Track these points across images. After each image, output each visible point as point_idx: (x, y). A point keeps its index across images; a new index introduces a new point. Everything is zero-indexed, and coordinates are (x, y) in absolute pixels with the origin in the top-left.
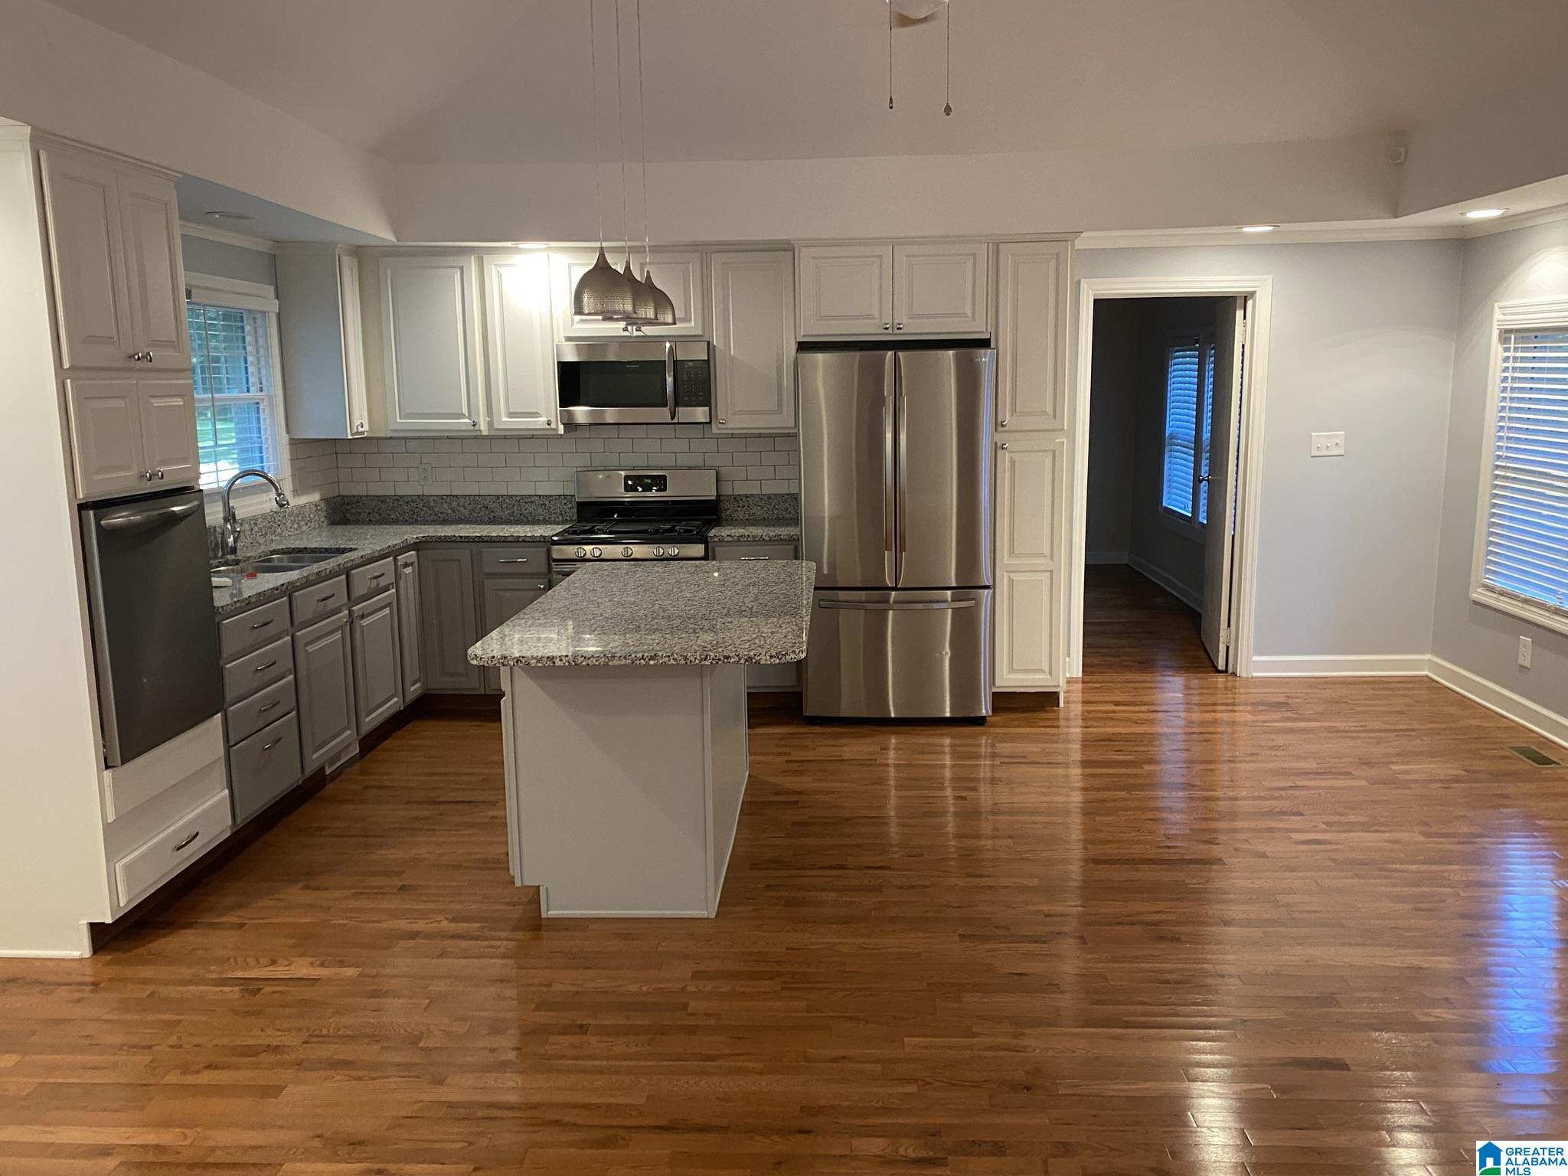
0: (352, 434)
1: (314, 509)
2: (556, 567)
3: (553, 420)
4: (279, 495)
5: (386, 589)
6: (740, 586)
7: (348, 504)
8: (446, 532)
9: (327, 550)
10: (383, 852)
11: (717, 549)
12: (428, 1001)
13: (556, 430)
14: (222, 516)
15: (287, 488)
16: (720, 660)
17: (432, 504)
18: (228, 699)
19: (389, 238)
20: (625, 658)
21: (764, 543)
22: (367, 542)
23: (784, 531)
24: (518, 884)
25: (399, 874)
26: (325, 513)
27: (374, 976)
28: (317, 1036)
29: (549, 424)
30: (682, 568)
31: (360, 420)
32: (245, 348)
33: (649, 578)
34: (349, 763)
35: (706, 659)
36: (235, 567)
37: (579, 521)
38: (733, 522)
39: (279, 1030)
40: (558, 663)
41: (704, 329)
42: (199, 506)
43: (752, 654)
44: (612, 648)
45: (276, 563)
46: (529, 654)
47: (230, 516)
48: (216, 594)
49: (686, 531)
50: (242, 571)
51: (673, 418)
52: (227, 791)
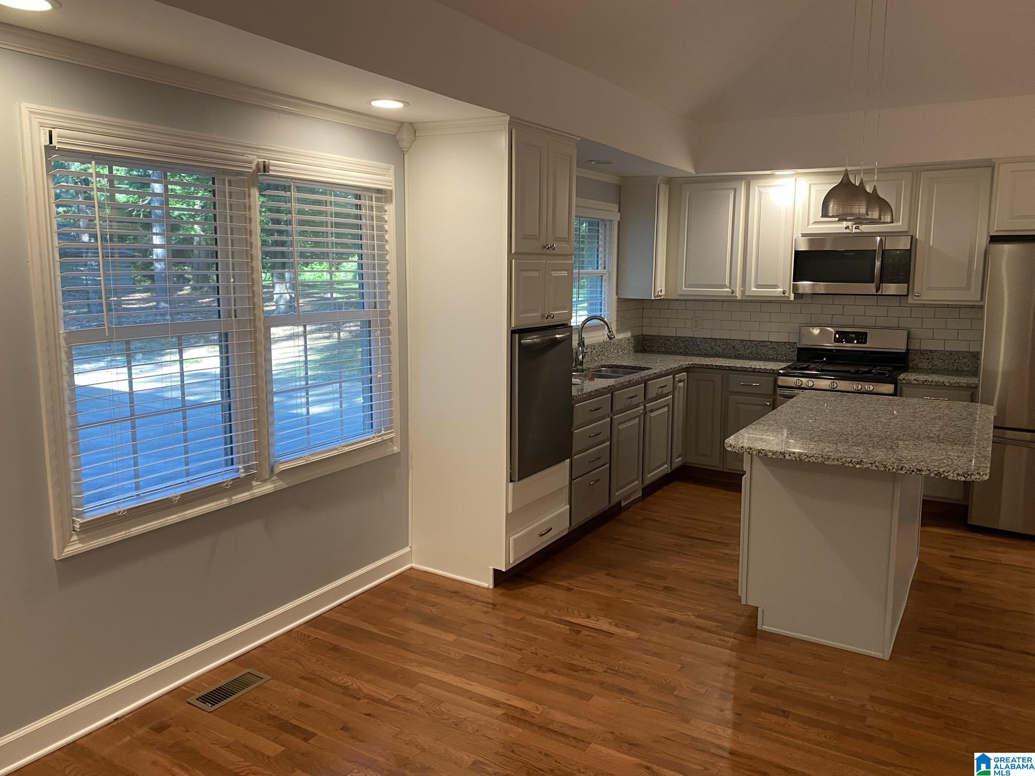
0: (654, 297)
1: (627, 342)
2: (779, 391)
3: (787, 290)
4: (610, 332)
5: (667, 395)
6: (927, 418)
7: (646, 340)
8: (706, 361)
9: (634, 368)
10: (654, 562)
11: (904, 388)
12: (680, 666)
13: (789, 297)
14: (577, 342)
15: (614, 328)
16: (913, 471)
17: (699, 343)
18: (574, 451)
19: (689, 171)
20: (837, 460)
21: (945, 388)
22: (658, 364)
23: (963, 380)
24: (743, 602)
25: (665, 579)
26: (633, 345)
27: (647, 641)
28: (612, 669)
29: (784, 293)
30: (878, 400)
31: (660, 288)
32: (598, 242)
33: (853, 405)
34: (635, 501)
35: (902, 469)
36: (581, 373)
37: (798, 360)
38: (918, 370)
39: (589, 659)
40: (787, 457)
41: (909, 227)
42: (569, 335)
43: (941, 470)
44: (828, 452)
45: (603, 373)
46: (767, 448)
47: (581, 343)
48: (573, 387)
49: (880, 374)
50: (585, 376)
51: (877, 290)
52: (568, 506)
